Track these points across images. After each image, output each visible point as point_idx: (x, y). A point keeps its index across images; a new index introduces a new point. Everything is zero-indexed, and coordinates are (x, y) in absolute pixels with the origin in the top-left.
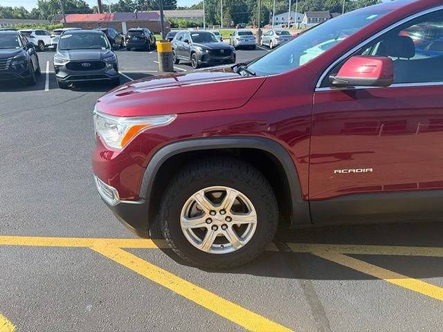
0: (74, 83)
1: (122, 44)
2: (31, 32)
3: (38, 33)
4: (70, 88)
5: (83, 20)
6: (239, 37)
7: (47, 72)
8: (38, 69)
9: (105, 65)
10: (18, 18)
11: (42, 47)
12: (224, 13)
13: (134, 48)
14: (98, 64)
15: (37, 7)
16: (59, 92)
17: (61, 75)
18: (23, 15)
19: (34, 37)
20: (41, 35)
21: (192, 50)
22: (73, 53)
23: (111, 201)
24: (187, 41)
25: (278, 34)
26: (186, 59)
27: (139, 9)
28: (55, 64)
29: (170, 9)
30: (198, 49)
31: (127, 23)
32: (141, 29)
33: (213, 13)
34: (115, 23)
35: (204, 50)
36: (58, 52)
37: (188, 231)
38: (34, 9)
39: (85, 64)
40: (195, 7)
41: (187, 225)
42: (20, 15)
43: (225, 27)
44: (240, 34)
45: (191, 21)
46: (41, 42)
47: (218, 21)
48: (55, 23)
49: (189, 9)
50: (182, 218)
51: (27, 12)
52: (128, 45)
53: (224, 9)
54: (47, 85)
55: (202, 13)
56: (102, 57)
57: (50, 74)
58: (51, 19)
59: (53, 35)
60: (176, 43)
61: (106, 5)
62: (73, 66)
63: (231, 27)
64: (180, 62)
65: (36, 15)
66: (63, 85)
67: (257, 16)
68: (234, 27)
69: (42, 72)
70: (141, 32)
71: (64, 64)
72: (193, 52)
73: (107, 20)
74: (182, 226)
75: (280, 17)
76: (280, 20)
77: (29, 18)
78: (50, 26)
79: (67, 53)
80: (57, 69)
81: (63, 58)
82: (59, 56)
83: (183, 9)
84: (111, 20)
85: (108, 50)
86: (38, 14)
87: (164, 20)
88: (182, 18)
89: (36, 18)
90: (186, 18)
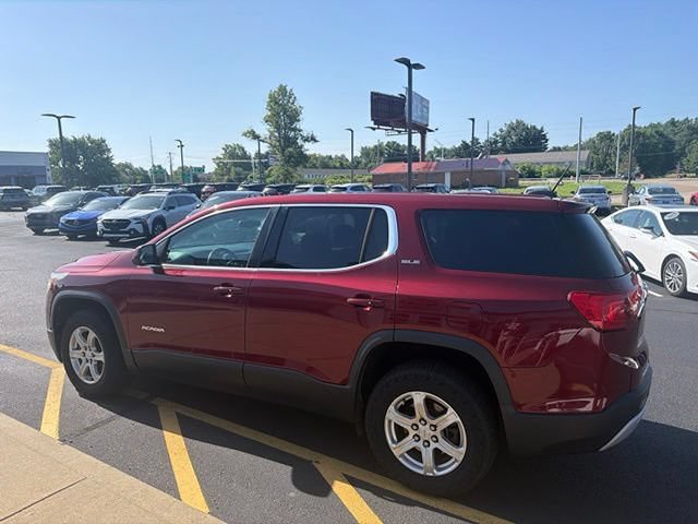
10: (335, 167)
18: (342, 164)
27: (486, 152)
31: (452, 174)
34: (436, 174)
38: (355, 158)
42: (338, 165)
45: (564, 168)
51: (347, 160)
65: (356, 164)
73: (426, 171)
77: (349, 167)
84: (431, 170)
86: (359, 163)
87: (508, 168)
88: (550, 163)
89: (356, 168)
90: (558, 163)
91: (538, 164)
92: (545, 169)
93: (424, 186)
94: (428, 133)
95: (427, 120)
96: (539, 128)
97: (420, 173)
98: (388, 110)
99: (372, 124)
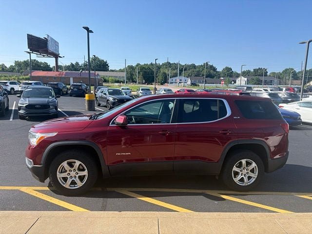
0: (29, 117)
1: (67, 92)
2: (6, 83)
3: (11, 83)
4: (26, 119)
5: (45, 75)
6: (141, 92)
7: (13, 108)
8: (8, 107)
9: (50, 107)
11: (13, 92)
12: (138, 75)
13: (74, 95)
14: (45, 106)
15: (14, 65)
16: (19, 121)
17: (21, 112)
18: (3, 69)
19: (8, 86)
20: (13, 84)
21: (107, 99)
22: (31, 99)
23: (30, 166)
24: (105, 94)
25: (165, 91)
26: (105, 104)
27: (83, 69)
28: (19, 105)
29: (104, 71)
30: (111, 99)
31: (73, 78)
32: (80, 84)
33: (132, 75)
34: (65, 78)
35: (114, 99)
36: (22, 99)
37: (60, 178)
38: (11, 66)
39: (37, 106)
40: (121, 71)
41: (60, 176)
43: (139, 83)
44: (142, 90)
45: (117, 79)
46: (13, 89)
47: (135, 80)
48: (25, 75)
49: (117, 71)
50: (58, 173)
51: (6, 67)
52: (70, 93)
53: (139, 73)
54: (12, 117)
55: (124, 74)
56: (49, 102)
57: (15, 110)
58: (22, 72)
59: (21, 85)
60: (99, 94)
61: (61, 66)
62: (29, 107)
63: (143, 84)
64: (101, 105)
65: (12, 69)
66: (22, 117)
67: (160, 77)
68: (145, 84)
69: (10, 108)
70: (80, 85)
71: (25, 105)
72: (108, 100)
73: (60, 76)
74: (58, 176)
75: (174, 79)
76: (174, 81)
77: (7, 71)
78: (21, 77)
79: (27, 99)
80: (20, 108)
81: (24, 102)
82: (22, 101)
83: (113, 71)
84: (63, 76)
85: (53, 98)
86: (14, 69)
87: (99, 77)
88: (112, 76)
89: (12, 71)
90: (115, 77)
91: (107, 76)
92: (110, 78)
93: (52, 83)
94: (59, 58)
95: (58, 51)
96: (105, 61)
97: (57, 77)
98: (37, 44)
99: (29, 50)
